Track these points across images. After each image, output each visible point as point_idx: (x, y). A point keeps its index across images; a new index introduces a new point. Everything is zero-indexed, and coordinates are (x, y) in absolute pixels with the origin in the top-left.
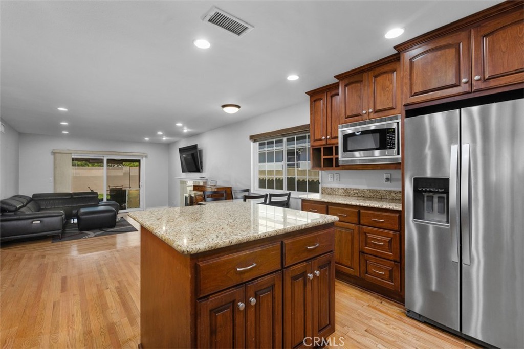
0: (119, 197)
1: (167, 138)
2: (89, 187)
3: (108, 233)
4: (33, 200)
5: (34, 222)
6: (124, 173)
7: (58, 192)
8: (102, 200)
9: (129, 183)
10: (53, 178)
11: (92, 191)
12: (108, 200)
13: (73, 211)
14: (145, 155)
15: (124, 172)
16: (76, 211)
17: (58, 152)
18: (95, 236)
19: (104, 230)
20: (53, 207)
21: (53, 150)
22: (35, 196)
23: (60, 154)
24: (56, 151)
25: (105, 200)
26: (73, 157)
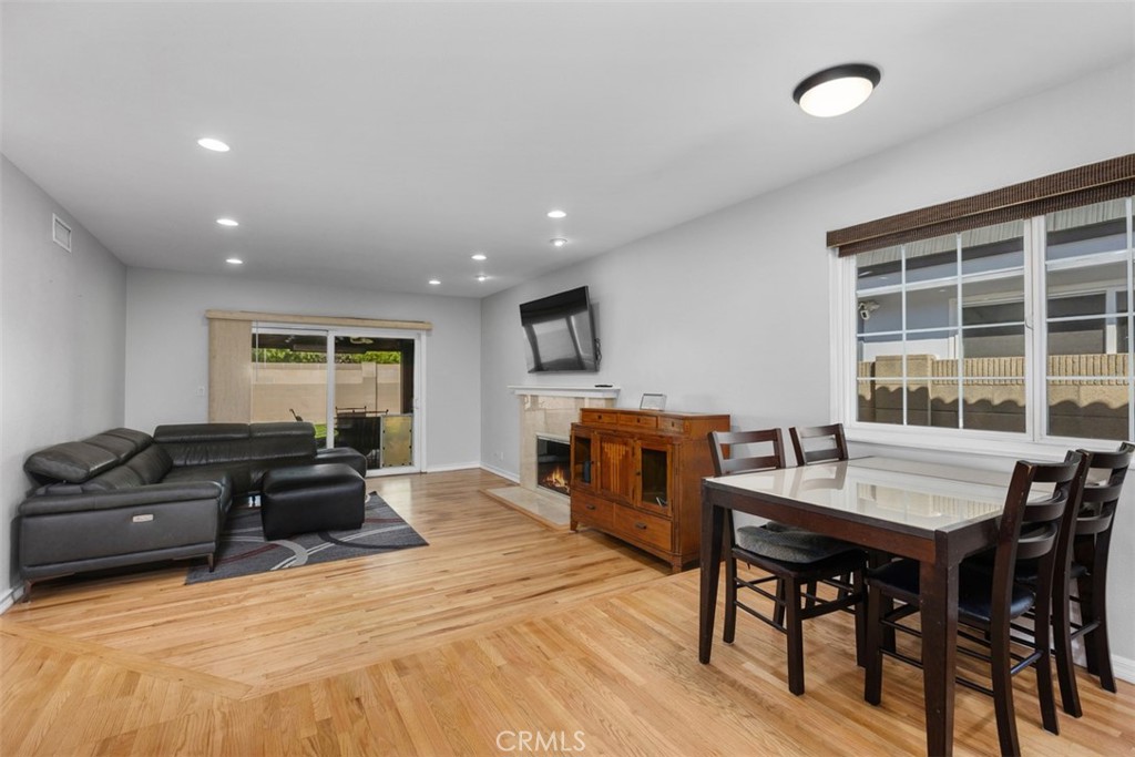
0: (361, 434)
1: (489, 278)
2: (292, 410)
3: (345, 549)
4: (156, 443)
5: (135, 519)
6: (364, 379)
7: (218, 421)
8: (323, 442)
9: (374, 401)
10: (207, 385)
11: (298, 418)
12: (337, 443)
13: (253, 476)
14: (427, 327)
15: (364, 375)
16: (260, 475)
17: (220, 315)
18: (311, 561)
19: (334, 535)
20: (204, 462)
21: (208, 311)
22: (161, 430)
23: (223, 324)
24: (212, 315)
25: (330, 444)
26: (254, 331)
